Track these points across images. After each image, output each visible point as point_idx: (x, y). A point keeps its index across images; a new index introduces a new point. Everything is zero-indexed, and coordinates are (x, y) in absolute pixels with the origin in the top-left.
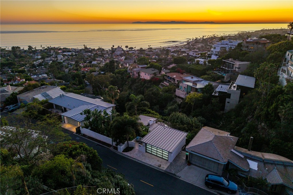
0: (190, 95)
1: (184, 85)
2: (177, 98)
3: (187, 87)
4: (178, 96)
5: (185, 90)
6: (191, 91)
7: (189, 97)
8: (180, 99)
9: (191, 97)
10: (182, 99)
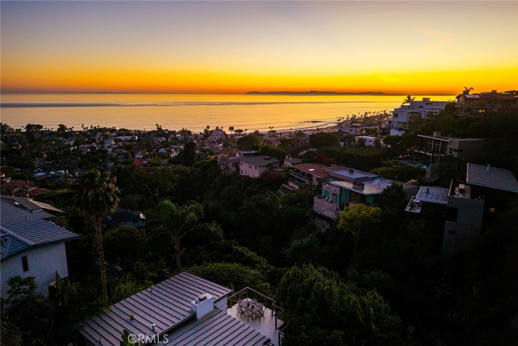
0: (348, 210)
1: (333, 189)
2: (317, 217)
3: (340, 193)
4: (319, 213)
5: (335, 201)
6: (350, 202)
7: (346, 215)
8: (324, 222)
9: (351, 215)
10: (329, 220)
